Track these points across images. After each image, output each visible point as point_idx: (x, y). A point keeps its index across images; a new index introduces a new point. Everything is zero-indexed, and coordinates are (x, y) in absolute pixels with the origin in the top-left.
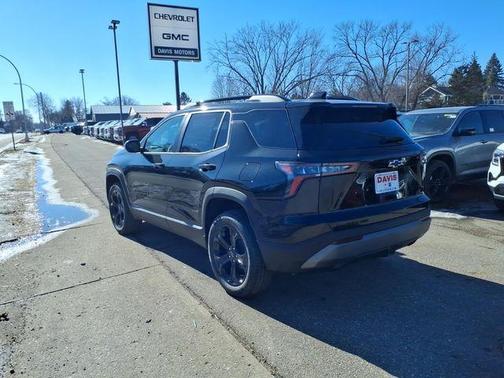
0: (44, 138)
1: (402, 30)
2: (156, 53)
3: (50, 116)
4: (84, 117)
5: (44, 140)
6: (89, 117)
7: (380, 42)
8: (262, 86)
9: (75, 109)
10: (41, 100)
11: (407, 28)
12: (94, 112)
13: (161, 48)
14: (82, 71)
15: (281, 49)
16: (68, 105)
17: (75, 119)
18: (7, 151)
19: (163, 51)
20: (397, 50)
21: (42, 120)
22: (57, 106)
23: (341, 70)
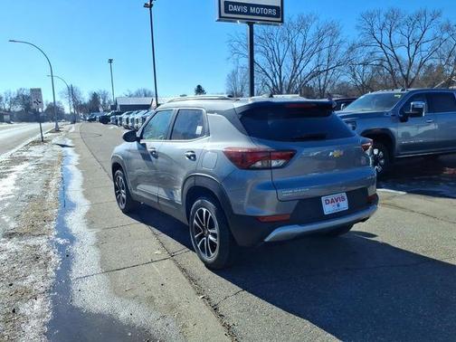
0: (73, 128)
1: (431, 18)
2: (227, 11)
3: (79, 106)
4: (109, 107)
5: (73, 129)
6: (114, 107)
7: (405, 31)
8: (280, 77)
9: (101, 100)
10: (72, 92)
11: (436, 15)
12: (119, 104)
13: (234, 4)
14: (111, 61)
15: (299, 41)
16: (95, 97)
17: (101, 110)
18: (34, 143)
19: (235, 8)
20: (424, 39)
21: (72, 110)
22: (85, 98)
23: (362, 60)
